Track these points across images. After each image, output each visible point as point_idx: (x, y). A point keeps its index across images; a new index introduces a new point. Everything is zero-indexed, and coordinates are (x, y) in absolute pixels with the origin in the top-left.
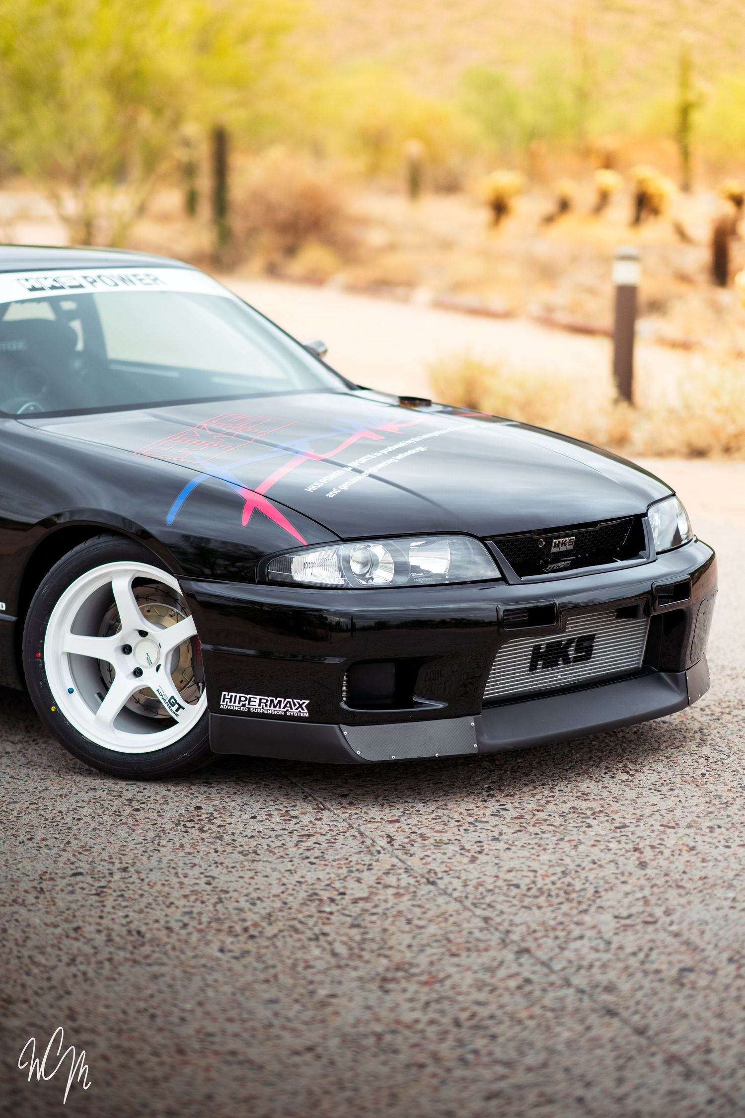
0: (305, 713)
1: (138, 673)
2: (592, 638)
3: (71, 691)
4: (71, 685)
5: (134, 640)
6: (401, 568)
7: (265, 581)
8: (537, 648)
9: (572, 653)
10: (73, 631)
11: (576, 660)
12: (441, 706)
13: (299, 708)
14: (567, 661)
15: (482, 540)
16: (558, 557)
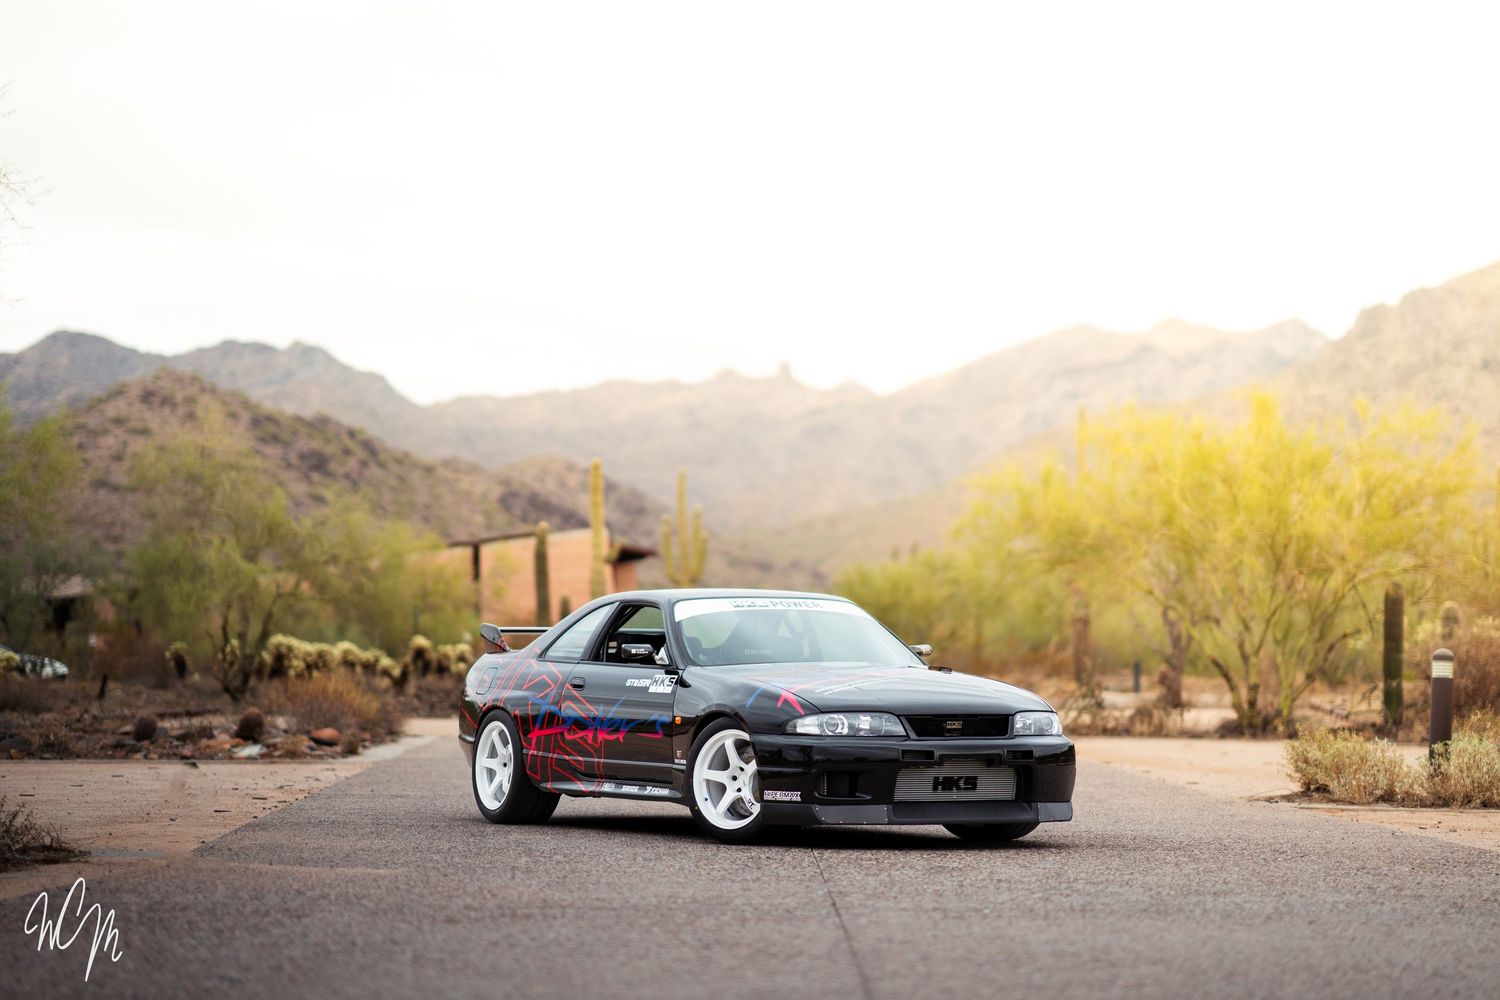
0: (799, 799)
1: (739, 790)
2: (976, 778)
3: (706, 800)
4: (707, 797)
5: (737, 773)
6: (851, 727)
7: (785, 734)
8: (936, 779)
9: (962, 784)
10: (710, 768)
11: (965, 789)
12: (869, 798)
13: (796, 796)
14: (959, 788)
15: (898, 716)
16: (950, 731)
